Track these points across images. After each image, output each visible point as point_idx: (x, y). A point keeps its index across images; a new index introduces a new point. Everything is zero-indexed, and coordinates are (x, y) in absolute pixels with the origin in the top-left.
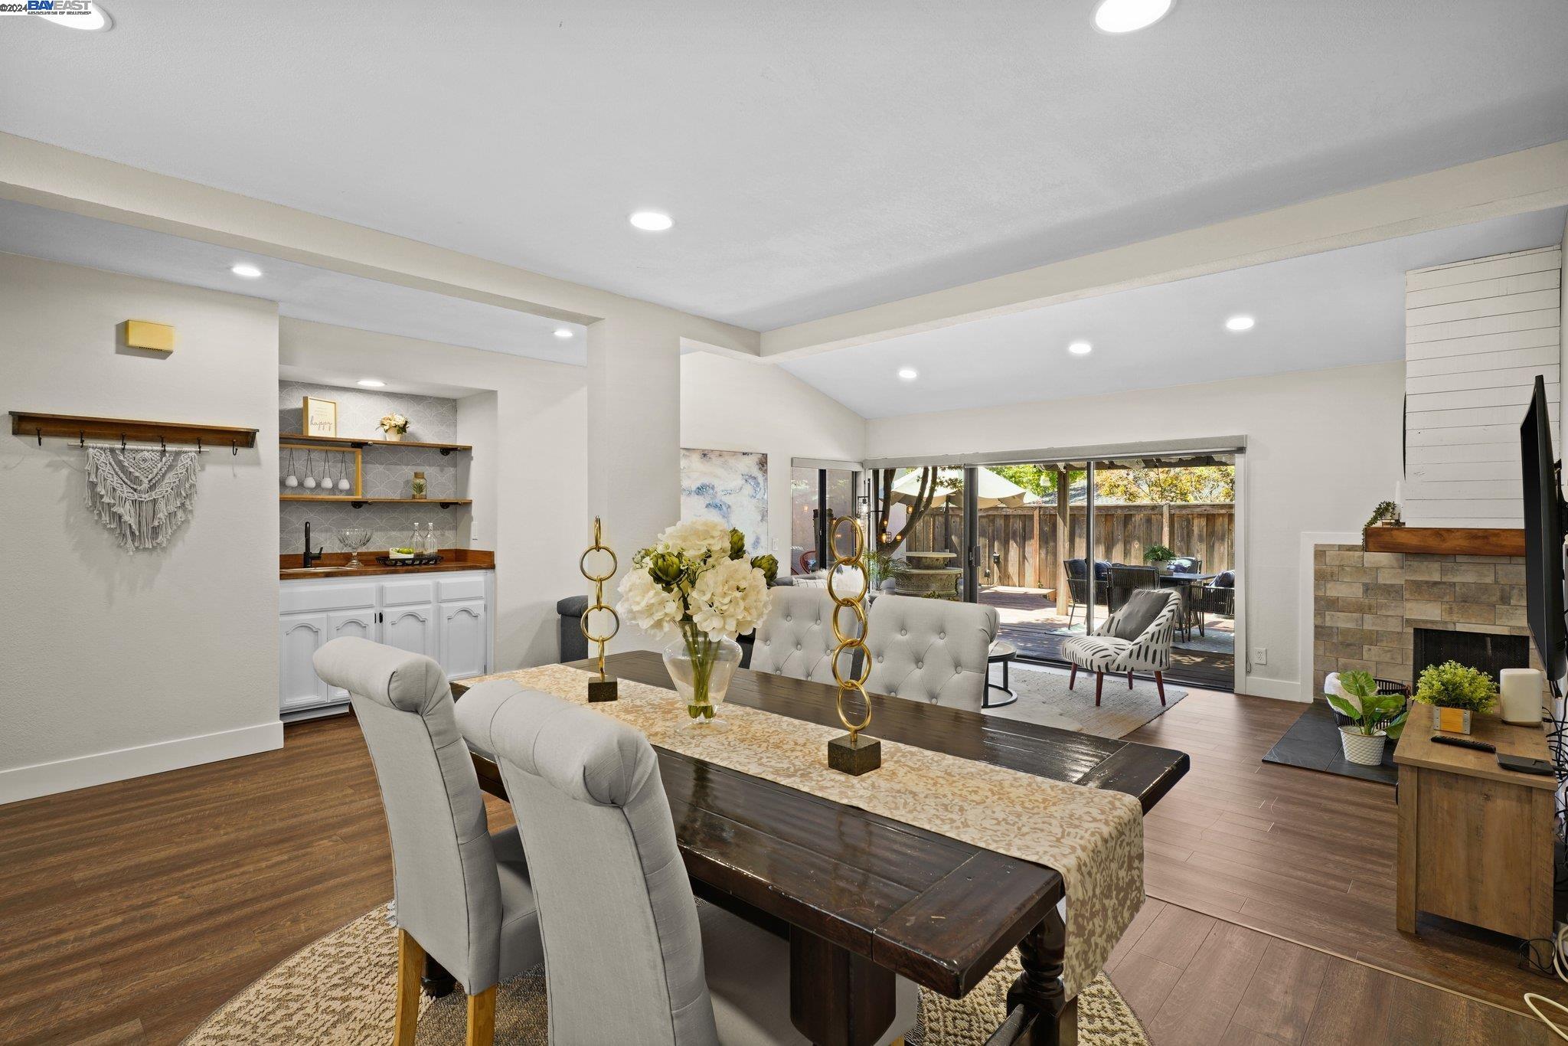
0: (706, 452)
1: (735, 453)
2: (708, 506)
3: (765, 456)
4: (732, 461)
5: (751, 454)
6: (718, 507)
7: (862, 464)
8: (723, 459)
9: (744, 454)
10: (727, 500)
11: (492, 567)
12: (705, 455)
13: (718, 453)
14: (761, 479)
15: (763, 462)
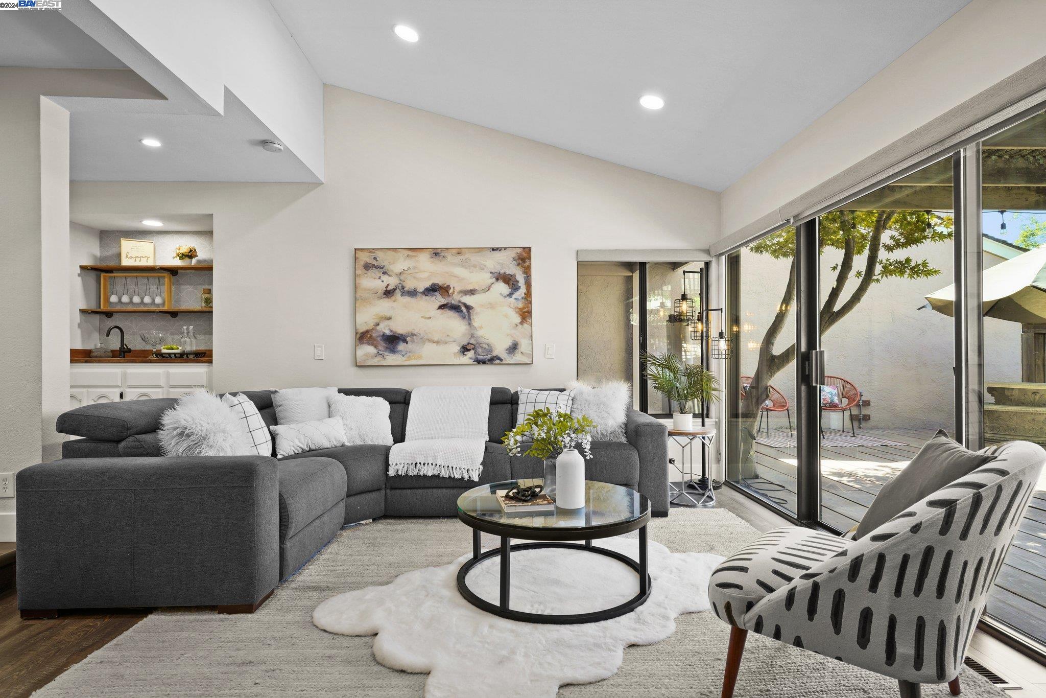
0: (439, 251)
1: (480, 249)
2: (442, 307)
3: (528, 250)
4: (475, 258)
5: (505, 248)
6: (455, 308)
7: (708, 252)
8: (462, 257)
9: (493, 249)
10: (468, 300)
11: (211, 362)
12: (436, 254)
13: (454, 251)
14: (521, 278)
15: (524, 258)
